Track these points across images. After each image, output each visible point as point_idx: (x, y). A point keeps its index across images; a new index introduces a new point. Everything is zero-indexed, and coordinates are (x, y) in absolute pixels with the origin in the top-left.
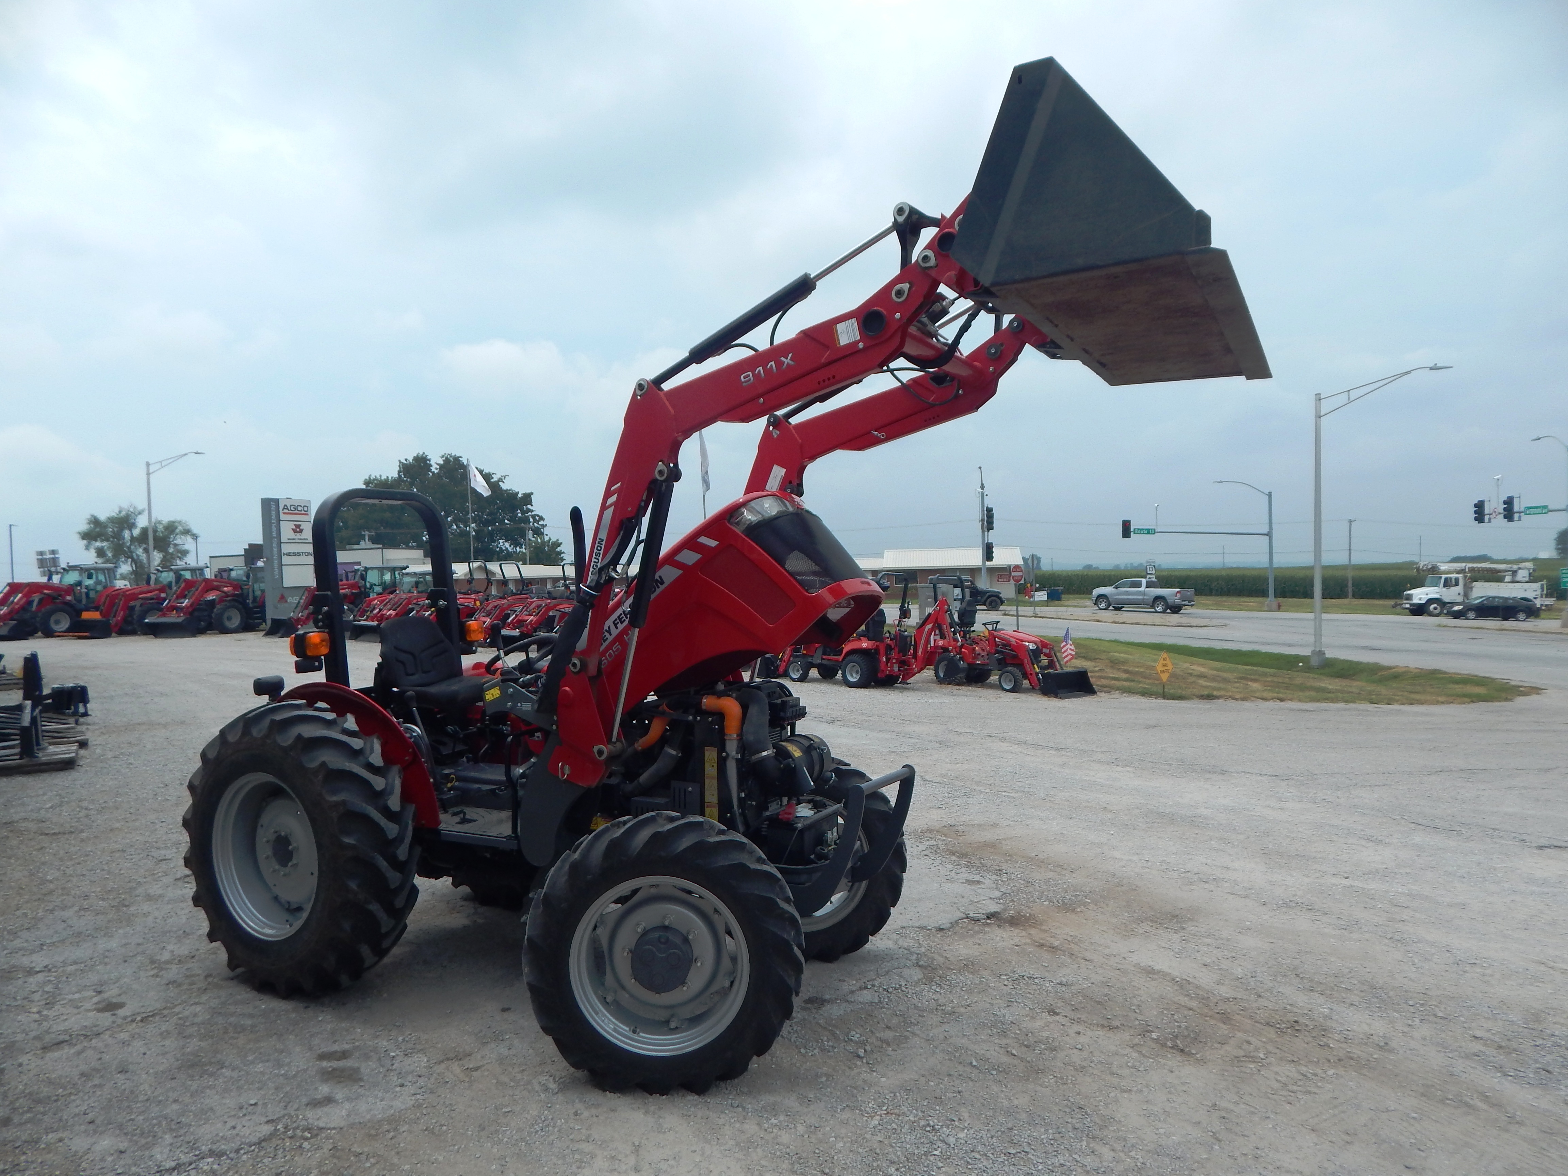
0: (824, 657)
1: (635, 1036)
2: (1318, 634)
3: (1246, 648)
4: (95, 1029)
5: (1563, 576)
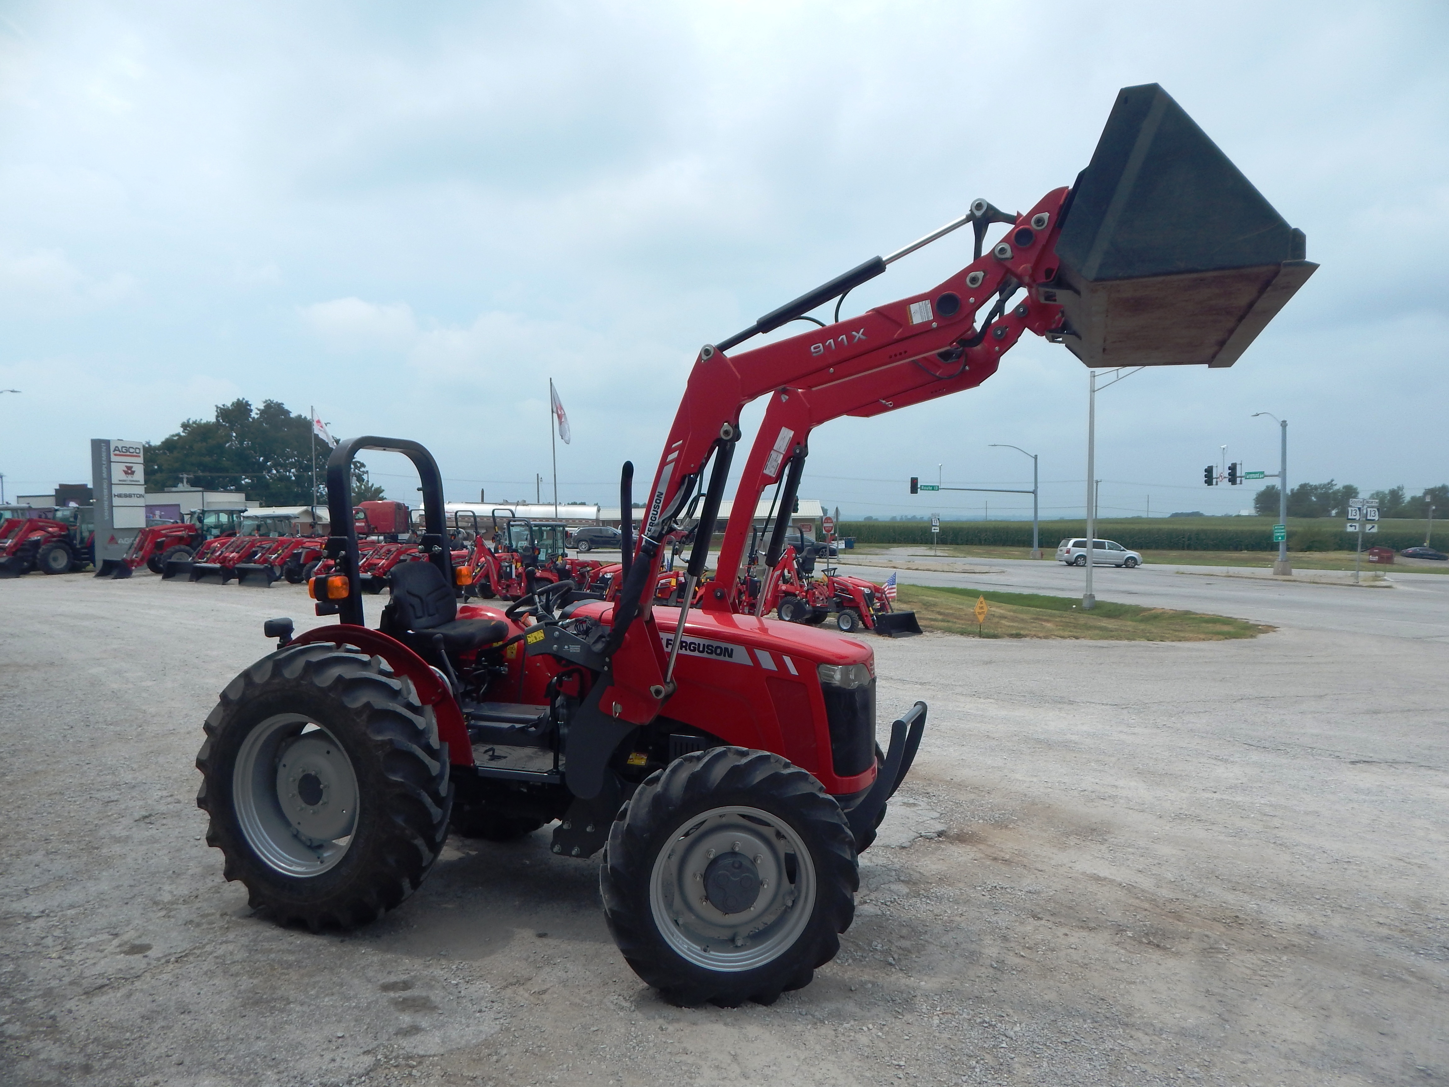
1: (706, 955)
2: (1089, 580)
3: (1026, 592)
4: (132, 971)
5: (1276, 531)
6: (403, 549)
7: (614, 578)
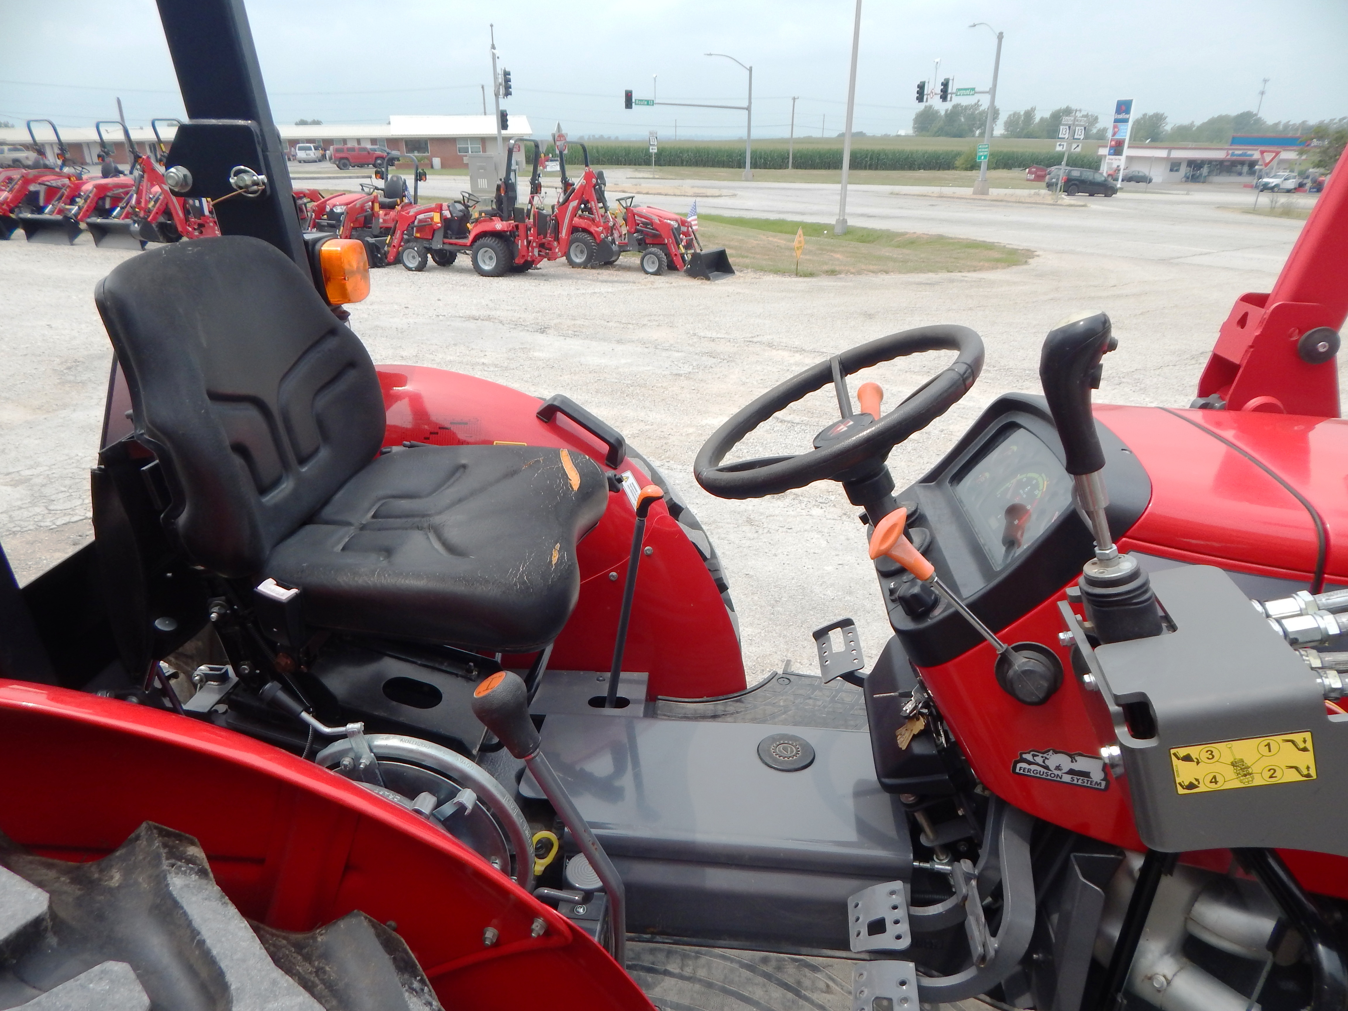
0: (446, 240)
2: (843, 204)
5: (980, 150)
6: (30, 176)
7: (349, 212)
